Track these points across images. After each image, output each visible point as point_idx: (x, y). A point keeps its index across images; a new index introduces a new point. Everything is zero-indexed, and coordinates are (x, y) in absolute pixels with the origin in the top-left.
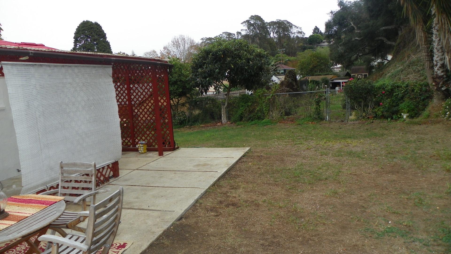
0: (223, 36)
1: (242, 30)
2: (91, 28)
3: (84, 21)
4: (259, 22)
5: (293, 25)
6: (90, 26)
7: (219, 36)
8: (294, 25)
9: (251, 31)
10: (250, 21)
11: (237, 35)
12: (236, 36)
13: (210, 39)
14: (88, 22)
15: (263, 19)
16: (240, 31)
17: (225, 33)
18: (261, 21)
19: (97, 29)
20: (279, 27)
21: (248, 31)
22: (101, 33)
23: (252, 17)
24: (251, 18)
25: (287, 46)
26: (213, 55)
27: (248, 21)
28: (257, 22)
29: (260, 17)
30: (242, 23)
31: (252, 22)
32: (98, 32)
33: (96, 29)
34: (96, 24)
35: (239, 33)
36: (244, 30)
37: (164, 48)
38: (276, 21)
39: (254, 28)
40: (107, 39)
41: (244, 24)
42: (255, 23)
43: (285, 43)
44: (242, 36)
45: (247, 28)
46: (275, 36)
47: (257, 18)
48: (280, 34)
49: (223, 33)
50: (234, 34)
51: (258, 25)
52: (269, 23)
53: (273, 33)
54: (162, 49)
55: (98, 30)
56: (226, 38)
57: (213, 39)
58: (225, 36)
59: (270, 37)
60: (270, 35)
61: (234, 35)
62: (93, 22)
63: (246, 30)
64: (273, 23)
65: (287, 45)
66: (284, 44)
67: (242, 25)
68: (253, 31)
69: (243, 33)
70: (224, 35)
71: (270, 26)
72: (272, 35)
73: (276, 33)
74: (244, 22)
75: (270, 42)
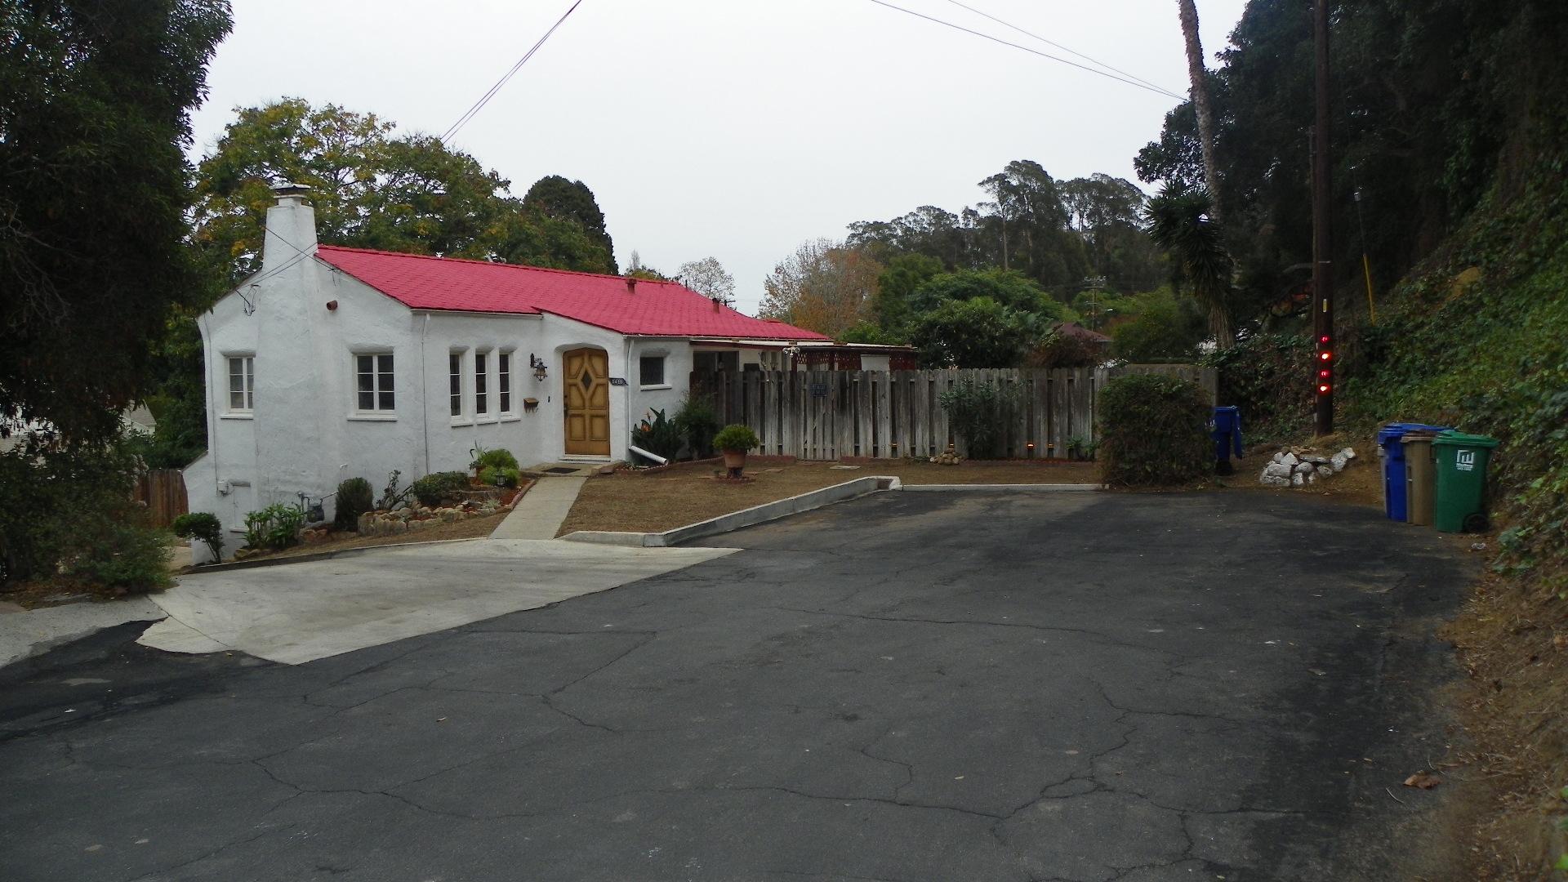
0: (919, 219)
1: (980, 204)
2: (567, 198)
3: (547, 178)
4: (1034, 184)
5: (1144, 195)
6: (563, 191)
7: (906, 217)
8: (1147, 194)
9: (1008, 210)
10: (1006, 177)
11: (965, 217)
12: (960, 219)
13: (877, 226)
14: (557, 179)
15: (1049, 174)
16: (973, 207)
17: (927, 209)
18: (1042, 181)
19: (583, 201)
20: (1098, 200)
21: (1000, 209)
22: (591, 212)
23: (1015, 167)
24: (1010, 167)
25: (1121, 261)
26: (940, 329)
27: (1000, 178)
28: (1028, 183)
29: (1039, 167)
30: (982, 184)
31: (1014, 183)
32: (584, 209)
33: (579, 201)
34: (580, 187)
35: (969, 213)
36: (986, 202)
37: (776, 270)
38: (1093, 180)
39: (1020, 200)
40: (607, 230)
41: (988, 186)
42: (1022, 186)
43: (1117, 251)
44: (980, 221)
45: (996, 200)
46: (1086, 225)
47: (1031, 170)
48: (1102, 220)
49: (920, 209)
50: (956, 216)
51: (1032, 192)
52: (1070, 183)
53: (1081, 216)
54: (772, 273)
55: (583, 205)
56: (929, 224)
57: (887, 226)
58: (925, 218)
59: (1071, 228)
60: (1068, 223)
61: (953, 219)
62: (572, 180)
63: (994, 205)
64: (1080, 186)
65: (1121, 256)
66: (1113, 252)
67: (983, 189)
68: (1016, 210)
69: (984, 213)
70: (922, 215)
71: (1071, 192)
72: (1075, 223)
73: (1089, 216)
74: (989, 180)
75: (1069, 243)
